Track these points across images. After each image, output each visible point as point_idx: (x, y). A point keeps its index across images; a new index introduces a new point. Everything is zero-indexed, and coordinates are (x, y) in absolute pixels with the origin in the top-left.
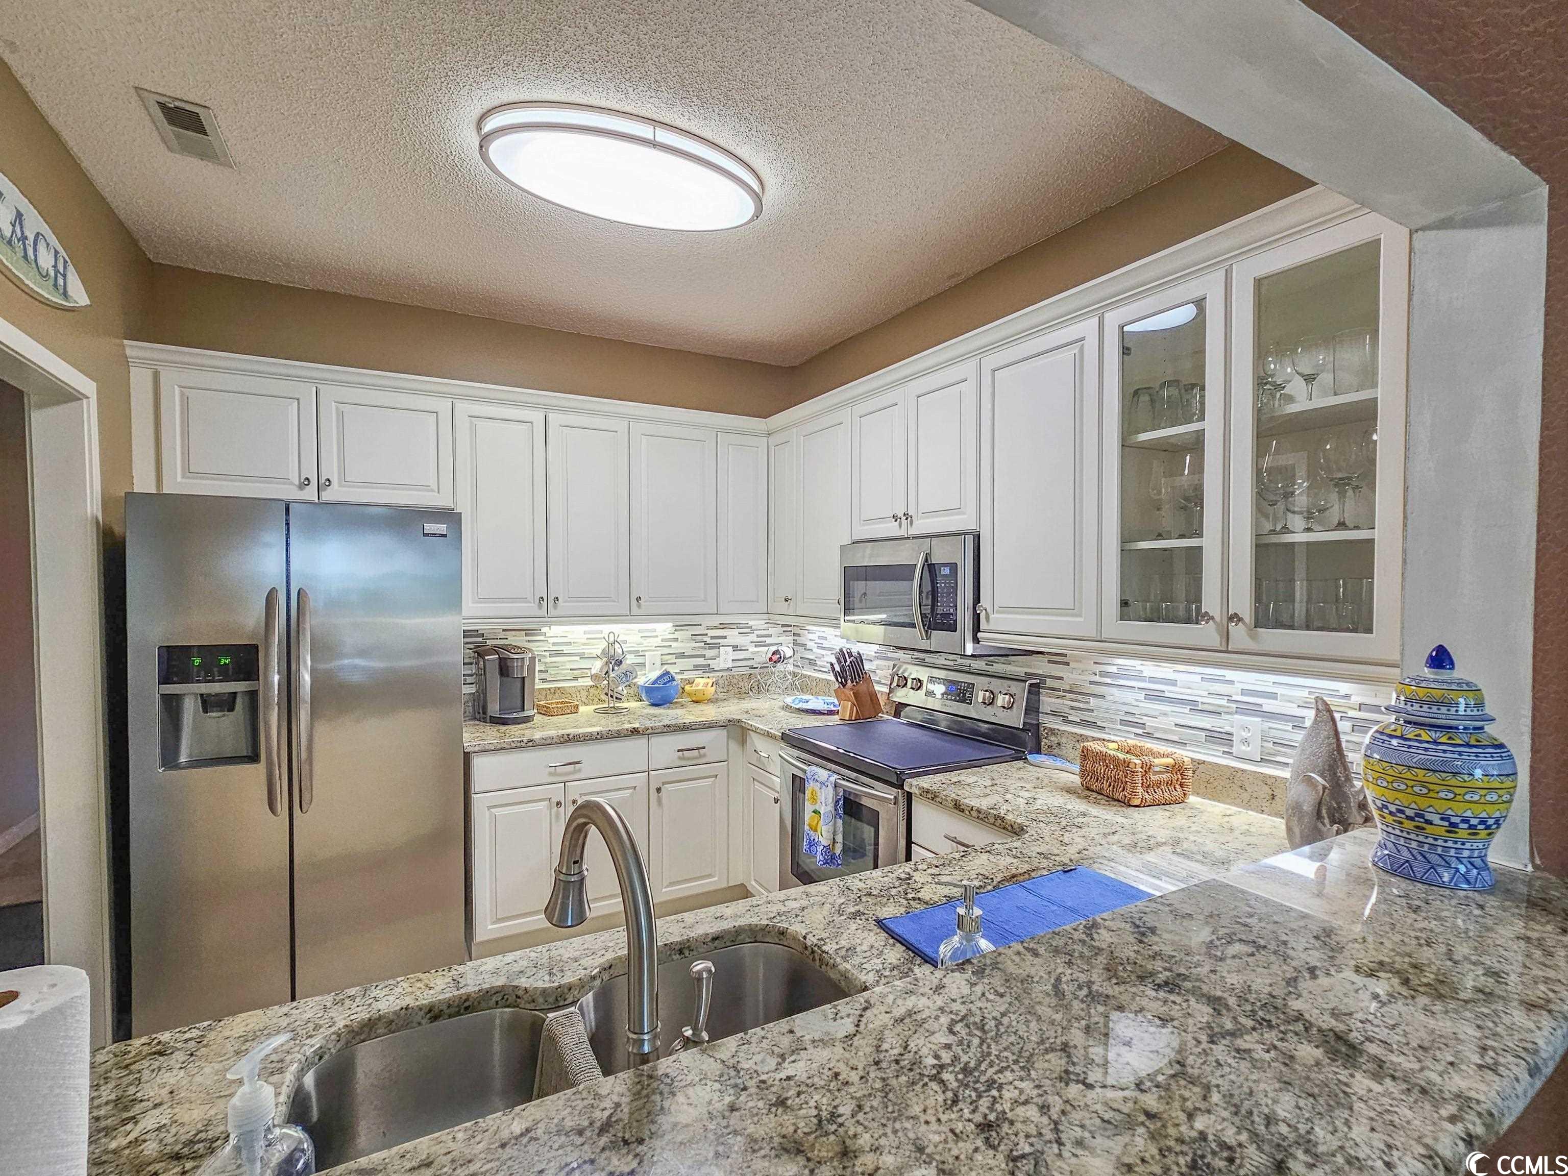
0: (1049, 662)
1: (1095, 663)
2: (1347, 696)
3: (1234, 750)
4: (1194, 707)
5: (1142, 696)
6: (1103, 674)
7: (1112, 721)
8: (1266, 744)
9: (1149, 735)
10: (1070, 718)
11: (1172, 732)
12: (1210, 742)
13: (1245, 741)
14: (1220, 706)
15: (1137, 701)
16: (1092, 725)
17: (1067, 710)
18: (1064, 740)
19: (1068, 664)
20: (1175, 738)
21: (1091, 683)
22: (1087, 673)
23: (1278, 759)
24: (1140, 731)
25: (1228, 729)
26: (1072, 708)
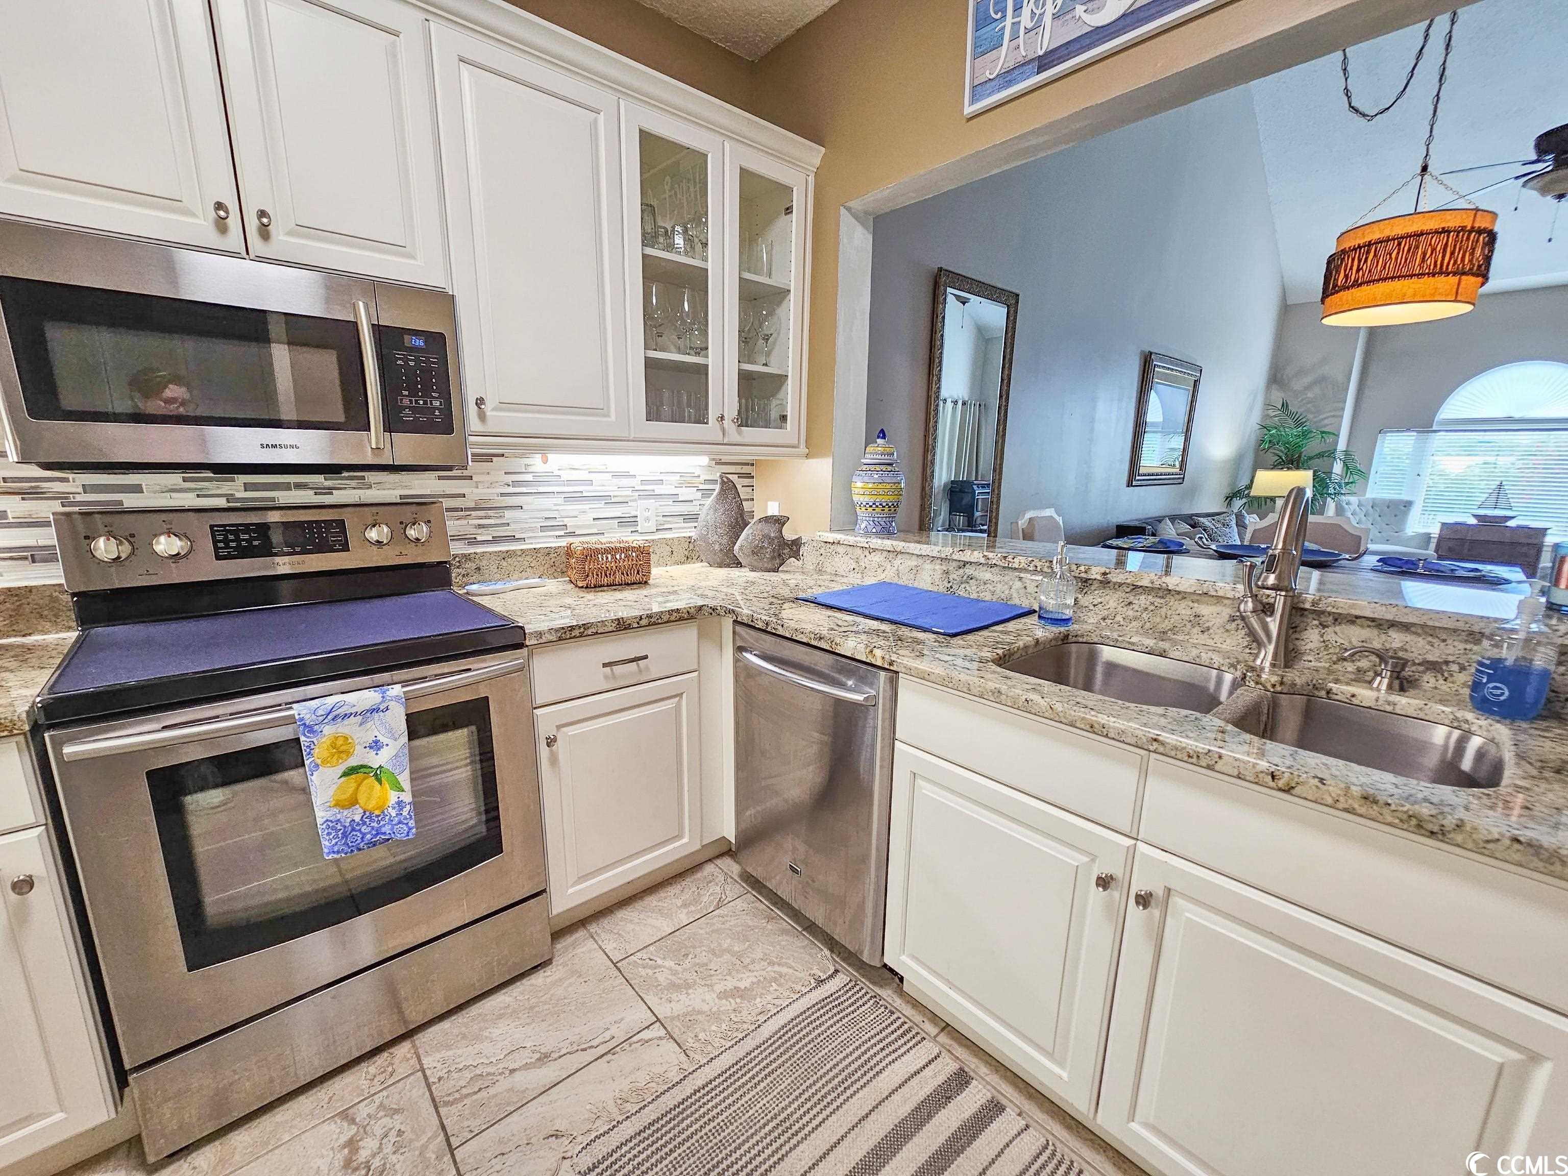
0: (440, 478)
1: (506, 473)
2: (699, 476)
3: (639, 528)
4: (608, 500)
5: (560, 500)
6: (515, 483)
7: (532, 530)
8: (658, 518)
9: (572, 534)
10: (479, 538)
11: (589, 527)
12: (622, 526)
13: (647, 519)
14: (627, 496)
15: (555, 505)
16: (512, 539)
17: (474, 531)
18: (484, 563)
19: (471, 478)
20: (595, 531)
21: (502, 495)
22: (497, 485)
23: (666, 526)
24: (562, 533)
25: (633, 513)
26: (480, 526)
